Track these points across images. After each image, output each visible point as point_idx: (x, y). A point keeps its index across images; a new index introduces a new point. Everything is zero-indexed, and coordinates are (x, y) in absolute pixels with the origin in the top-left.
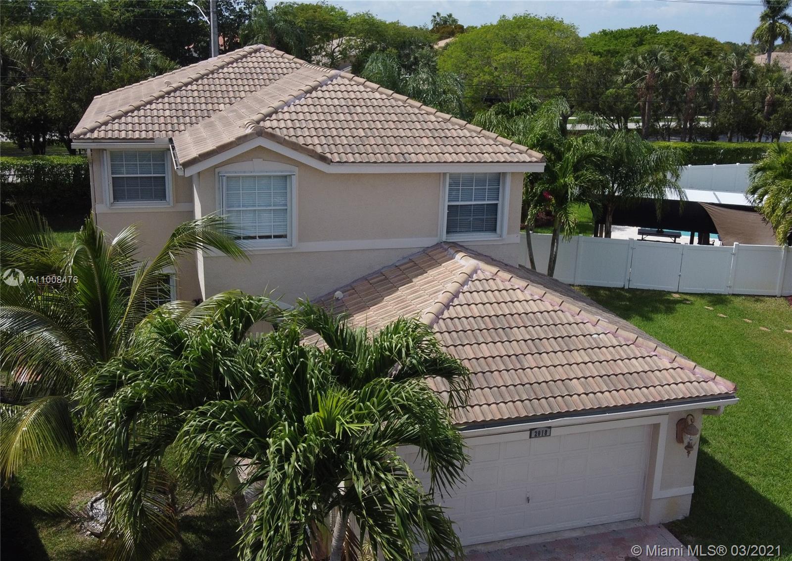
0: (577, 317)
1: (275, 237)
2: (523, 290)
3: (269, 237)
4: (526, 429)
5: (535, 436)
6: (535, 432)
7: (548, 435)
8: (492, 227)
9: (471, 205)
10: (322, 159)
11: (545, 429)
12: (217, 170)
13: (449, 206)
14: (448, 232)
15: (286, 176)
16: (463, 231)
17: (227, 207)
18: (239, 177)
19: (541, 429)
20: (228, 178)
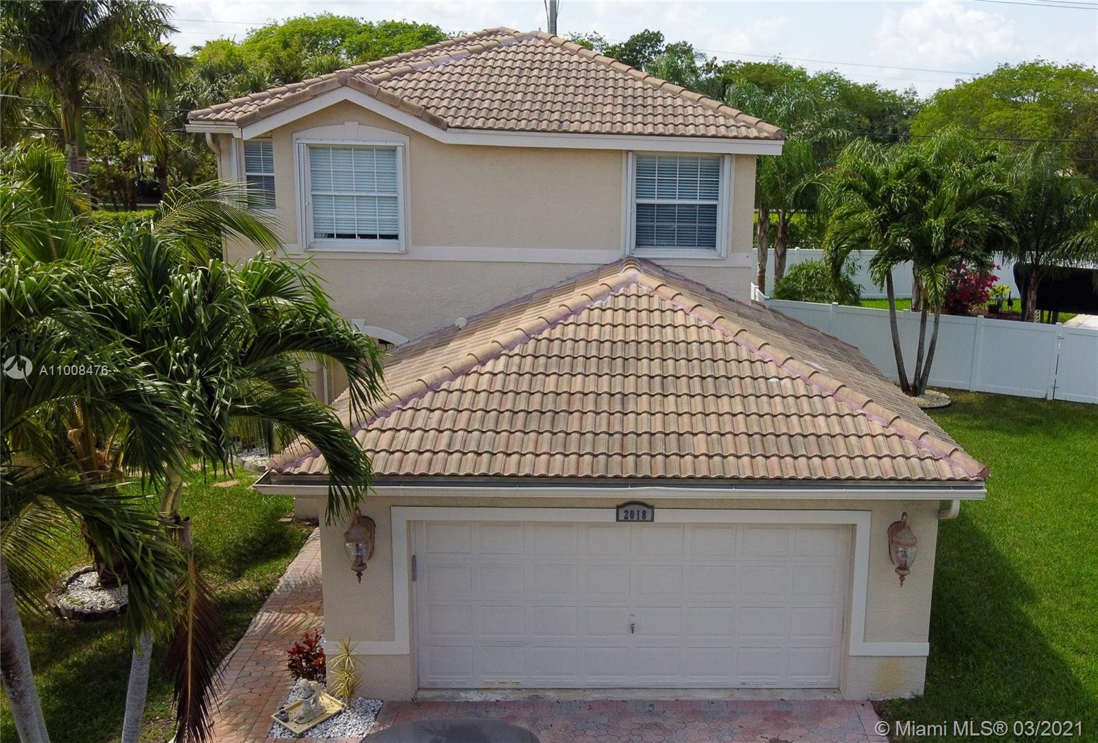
0: (757, 353)
1: (382, 237)
2: (687, 312)
3: (374, 237)
4: (610, 505)
5: (626, 519)
6: (626, 511)
7: (649, 518)
8: (709, 241)
9: (674, 205)
10: (436, 122)
11: (642, 508)
12: (295, 136)
13: (638, 205)
14: (638, 245)
15: (393, 150)
16: (663, 245)
17: (312, 190)
18: (325, 148)
19: (635, 508)
20: (310, 148)
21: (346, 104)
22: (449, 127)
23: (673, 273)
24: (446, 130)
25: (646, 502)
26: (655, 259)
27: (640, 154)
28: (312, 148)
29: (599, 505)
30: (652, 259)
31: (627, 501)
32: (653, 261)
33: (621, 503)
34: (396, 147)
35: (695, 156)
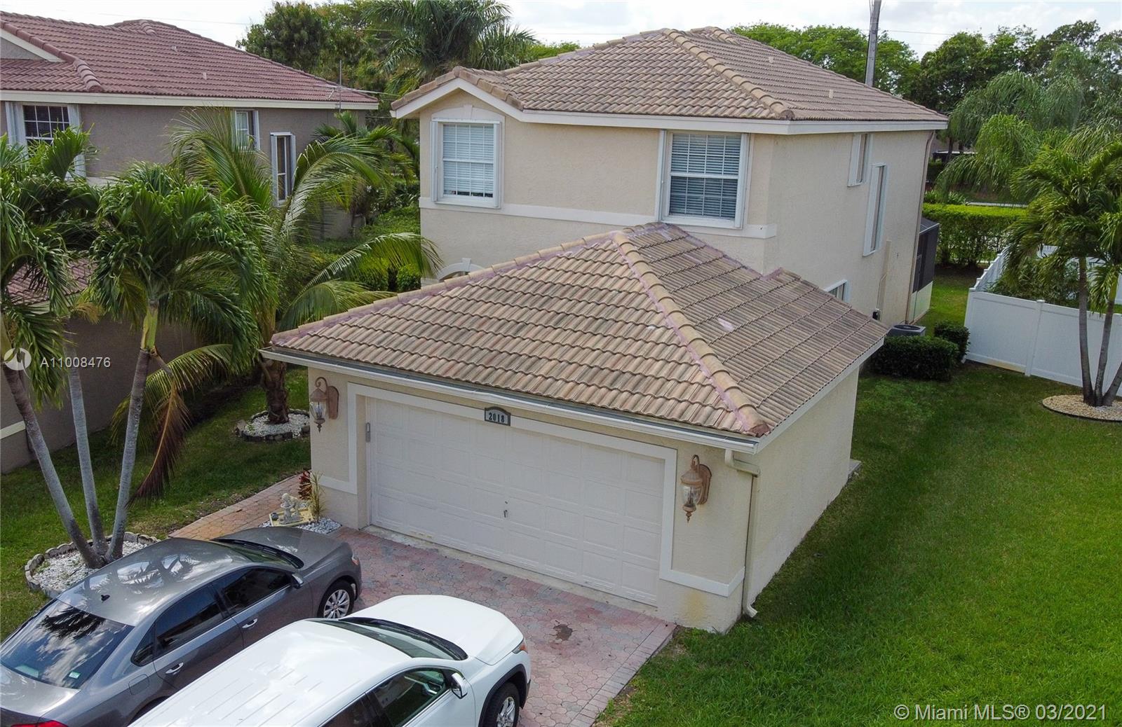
1: (485, 195)
2: (630, 266)
3: (482, 195)
4: (481, 406)
5: (490, 420)
6: (490, 414)
7: (506, 422)
8: (729, 213)
9: (703, 179)
10: (515, 104)
11: (501, 414)
12: (433, 116)
13: (672, 177)
14: (671, 212)
15: (490, 126)
16: (691, 214)
17: (444, 157)
18: (453, 125)
19: (497, 412)
20: (444, 125)
21: (460, 93)
22: (524, 109)
23: (696, 239)
24: (522, 111)
25: (505, 409)
26: (683, 225)
27: (675, 132)
28: (445, 125)
29: (474, 405)
30: (679, 225)
31: (493, 406)
32: (680, 227)
33: (488, 407)
34: (493, 124)
35: (721, 135)
